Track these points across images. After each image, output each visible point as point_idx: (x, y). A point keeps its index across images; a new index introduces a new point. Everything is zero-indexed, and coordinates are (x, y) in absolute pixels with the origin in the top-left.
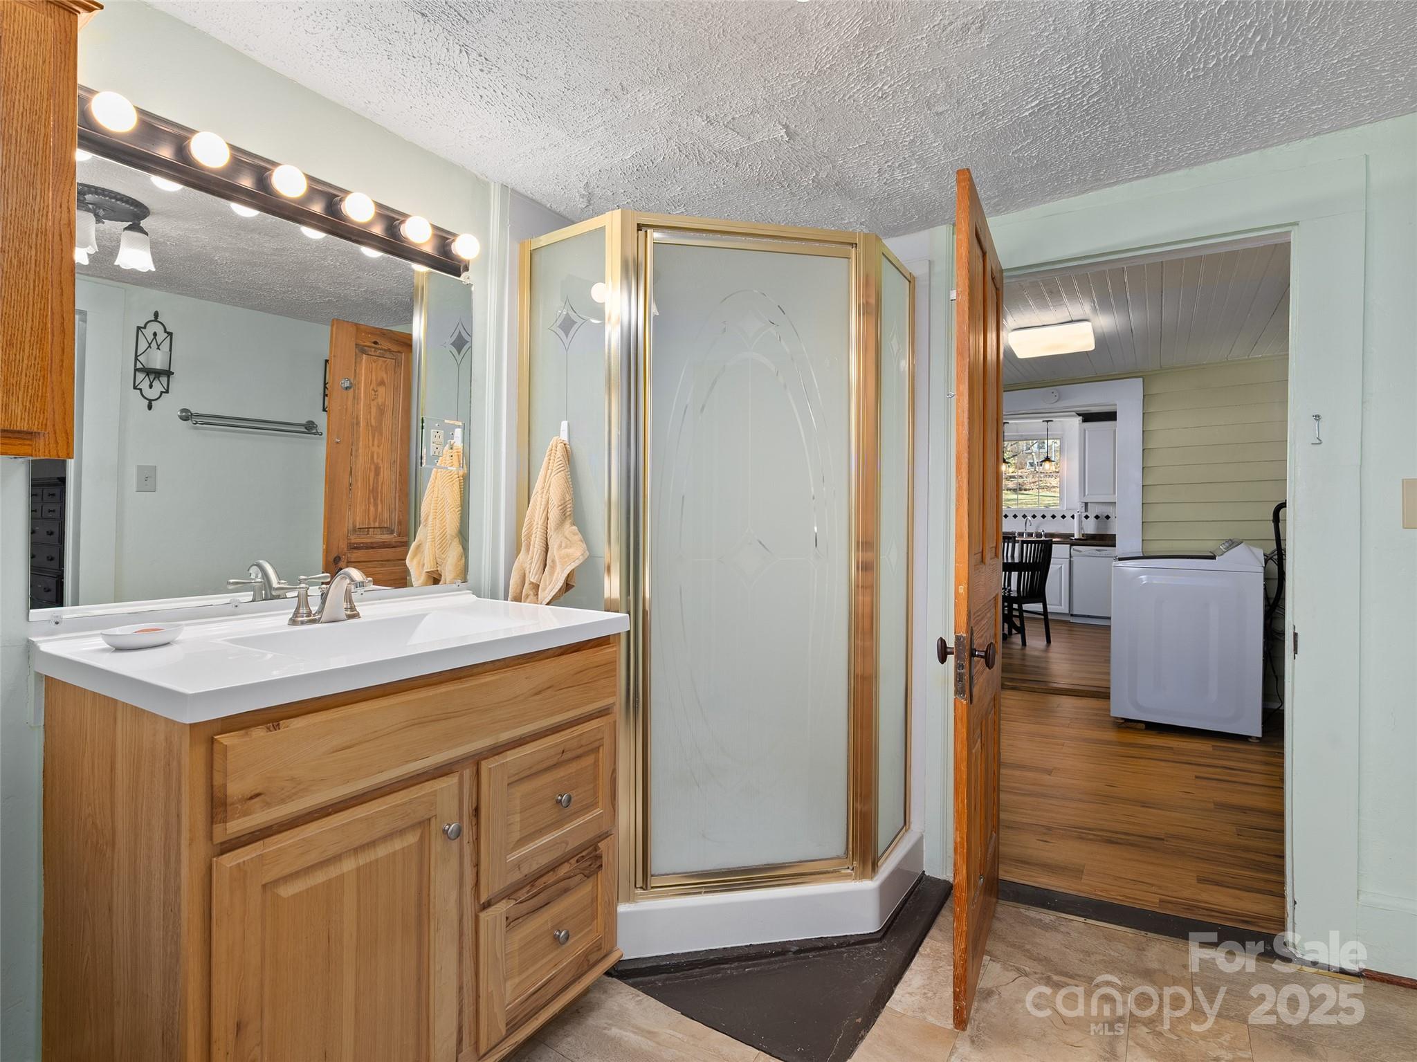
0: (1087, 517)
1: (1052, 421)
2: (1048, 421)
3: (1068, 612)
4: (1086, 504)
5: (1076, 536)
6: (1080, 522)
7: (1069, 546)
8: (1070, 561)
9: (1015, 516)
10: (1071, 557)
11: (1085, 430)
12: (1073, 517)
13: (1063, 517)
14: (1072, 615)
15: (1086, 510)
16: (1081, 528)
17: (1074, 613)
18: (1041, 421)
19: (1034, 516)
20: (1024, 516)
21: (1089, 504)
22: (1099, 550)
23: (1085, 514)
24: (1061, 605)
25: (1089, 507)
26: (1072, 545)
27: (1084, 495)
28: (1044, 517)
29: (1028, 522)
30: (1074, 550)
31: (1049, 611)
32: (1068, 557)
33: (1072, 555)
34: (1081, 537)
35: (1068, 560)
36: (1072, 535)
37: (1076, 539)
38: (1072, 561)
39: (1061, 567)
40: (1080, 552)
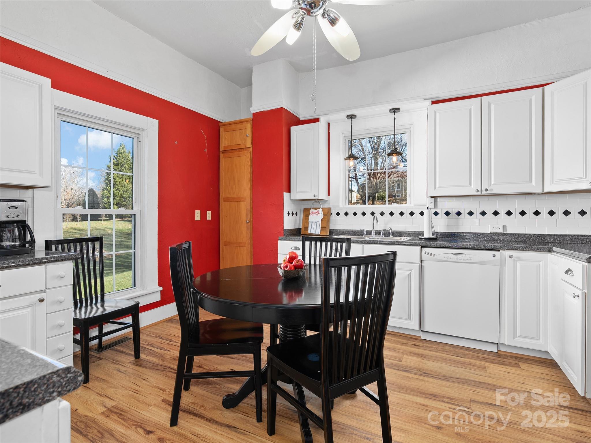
0: (436, 214)
3: (418, 328)
5: (426, 236)
6: (430, 220)
7: (419, 248)
10: (421, 261)
11: (435, 113)
12: (422, 214)
13: (412, 214)
14: (422, 331)
15: (435, 206)
16: (431, 226)
19: (382, 214)
20: (372, 214)
21: (438, 198)
22: (455, 254)
23: (434, 211)
24: (410, 320)
25: (438, 201)
26: (422, 247)
27: (435, 188)
28: (392, 214)
30: (425, 253)
32: (418, 261)
33: (423, 259)
34: (431, 236)
35: (418, 265)
36: (422, 234)
37: (426, 239)
38: (423, 266)
39: (411, 273)
40: (432, 255)
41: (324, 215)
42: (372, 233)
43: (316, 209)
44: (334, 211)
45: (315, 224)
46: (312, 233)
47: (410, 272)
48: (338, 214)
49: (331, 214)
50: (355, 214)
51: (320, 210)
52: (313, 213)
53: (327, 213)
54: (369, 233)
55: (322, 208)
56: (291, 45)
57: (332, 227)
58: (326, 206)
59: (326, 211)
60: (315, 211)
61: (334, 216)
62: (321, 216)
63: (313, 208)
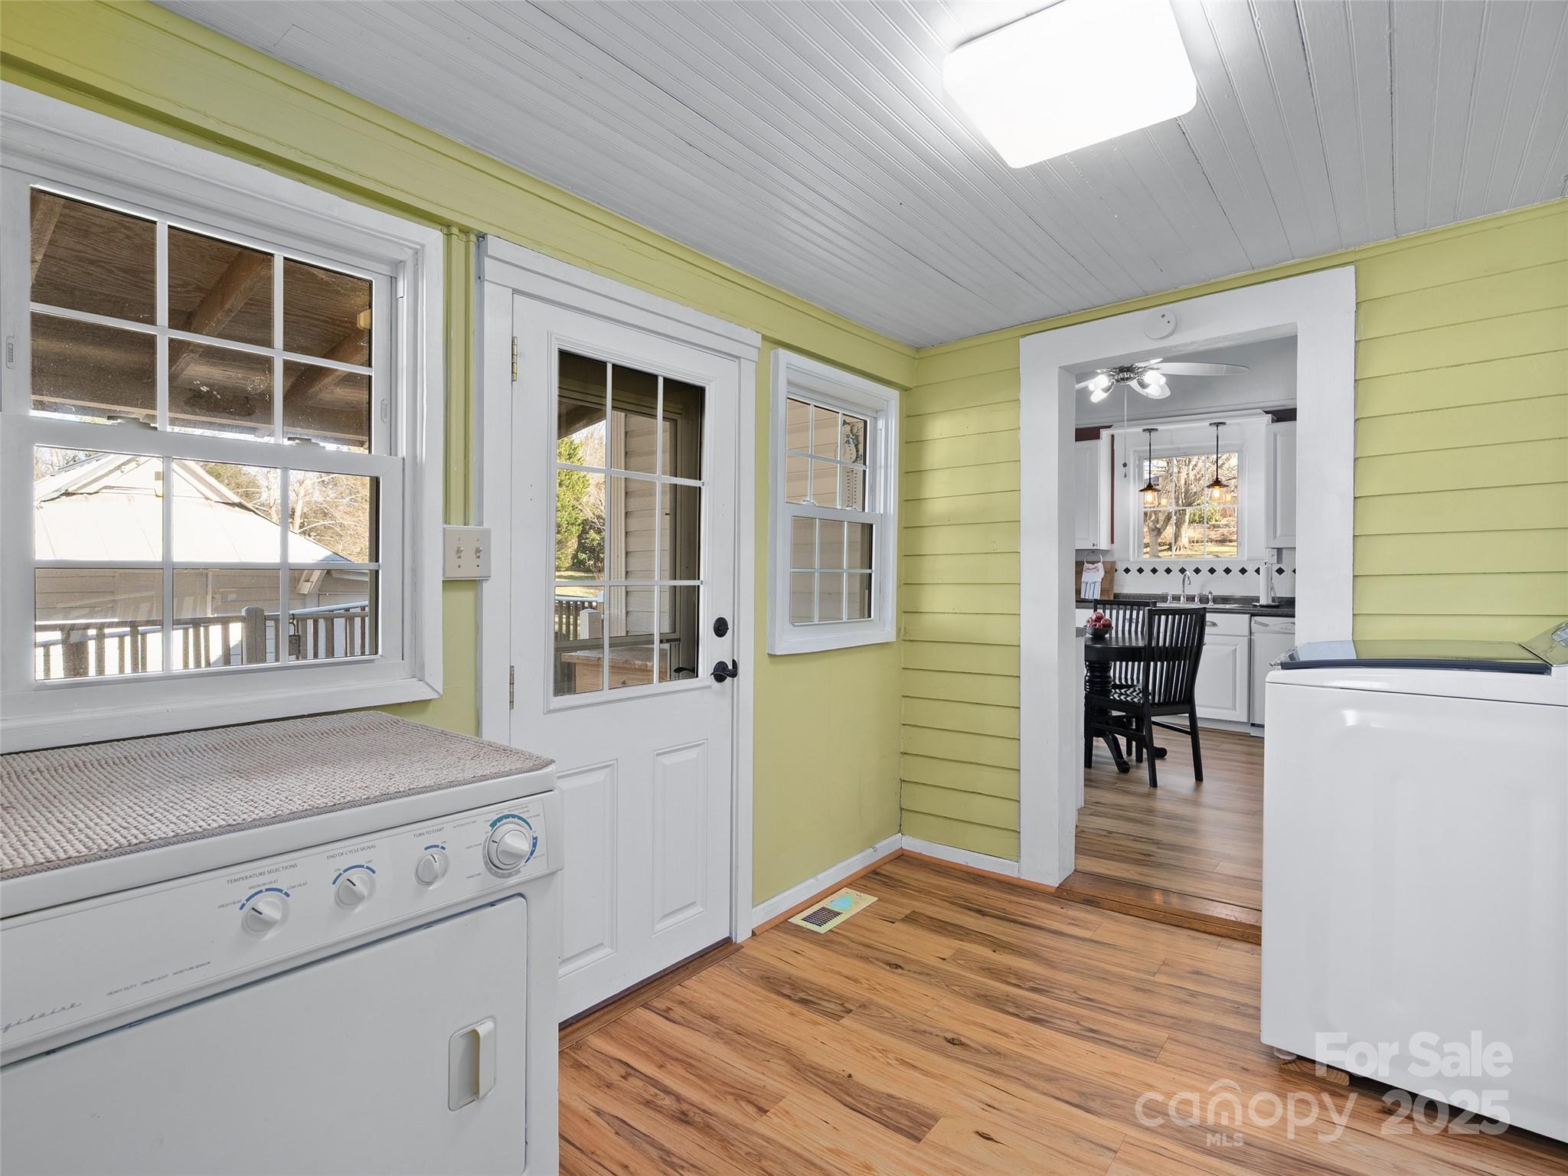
0: (1281, 571)
1: (1224, 424)
2: (1218, 424)
3: (1245, 720)
4: (1279, 550)
5: (1263, 601)
6: (1270, 579)
7: (1250, 616)
8: (1250, 642)
9: (1168, 571)
10: (1251, 633)
11: (1275, 435)
12: (1258, 571)
14: (1253, 725)
15: (1279, 560)
16: (1270, 588)
17: (1255, 722)
18: (1208, 424)
19: (1197, 571)
20: (1182, 571)
21: (1284, 551)
23: (1277, 567)
24: (1235, 710)
25: (1284, 556)
26: (1253, 615)
27: (1275, 537)
28: (1212, 571)
29: (1186, 579)
30: (1256, 622)
31: (1198, 715)
32: (1247, 633)
33: (1253, 631)
34: (1270, 602)
35: (1246, 639)
36: (1257, 599)
37: (1261, 606)
38: (1254, 640)
39: (1236, 649)
40: (1266, 625)
41: (1106, 572)
42: (1182, 598)
43: (1093, 563)
44: (1121, 567)
45: (1092, 586)
46: (1087, 598)
47: (1234, 647)
48: (1127, 571)
49: (1116, 570)
50: (1154, 571)
51: (1100, 565)
52: (1088, 569)
53: (1110, 571)
54: (1176, 598)
55: (1103, 563)
56: (1095, 404)
57: (1117, 590)
58: (1109, 559)
59: (1109, 567)
60: (1091, 566)
61: (1120, 574)
62: (1101, 573)
63: (1087, 562)
